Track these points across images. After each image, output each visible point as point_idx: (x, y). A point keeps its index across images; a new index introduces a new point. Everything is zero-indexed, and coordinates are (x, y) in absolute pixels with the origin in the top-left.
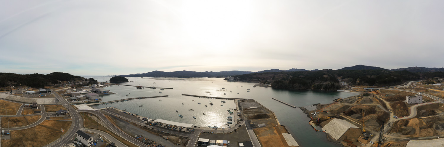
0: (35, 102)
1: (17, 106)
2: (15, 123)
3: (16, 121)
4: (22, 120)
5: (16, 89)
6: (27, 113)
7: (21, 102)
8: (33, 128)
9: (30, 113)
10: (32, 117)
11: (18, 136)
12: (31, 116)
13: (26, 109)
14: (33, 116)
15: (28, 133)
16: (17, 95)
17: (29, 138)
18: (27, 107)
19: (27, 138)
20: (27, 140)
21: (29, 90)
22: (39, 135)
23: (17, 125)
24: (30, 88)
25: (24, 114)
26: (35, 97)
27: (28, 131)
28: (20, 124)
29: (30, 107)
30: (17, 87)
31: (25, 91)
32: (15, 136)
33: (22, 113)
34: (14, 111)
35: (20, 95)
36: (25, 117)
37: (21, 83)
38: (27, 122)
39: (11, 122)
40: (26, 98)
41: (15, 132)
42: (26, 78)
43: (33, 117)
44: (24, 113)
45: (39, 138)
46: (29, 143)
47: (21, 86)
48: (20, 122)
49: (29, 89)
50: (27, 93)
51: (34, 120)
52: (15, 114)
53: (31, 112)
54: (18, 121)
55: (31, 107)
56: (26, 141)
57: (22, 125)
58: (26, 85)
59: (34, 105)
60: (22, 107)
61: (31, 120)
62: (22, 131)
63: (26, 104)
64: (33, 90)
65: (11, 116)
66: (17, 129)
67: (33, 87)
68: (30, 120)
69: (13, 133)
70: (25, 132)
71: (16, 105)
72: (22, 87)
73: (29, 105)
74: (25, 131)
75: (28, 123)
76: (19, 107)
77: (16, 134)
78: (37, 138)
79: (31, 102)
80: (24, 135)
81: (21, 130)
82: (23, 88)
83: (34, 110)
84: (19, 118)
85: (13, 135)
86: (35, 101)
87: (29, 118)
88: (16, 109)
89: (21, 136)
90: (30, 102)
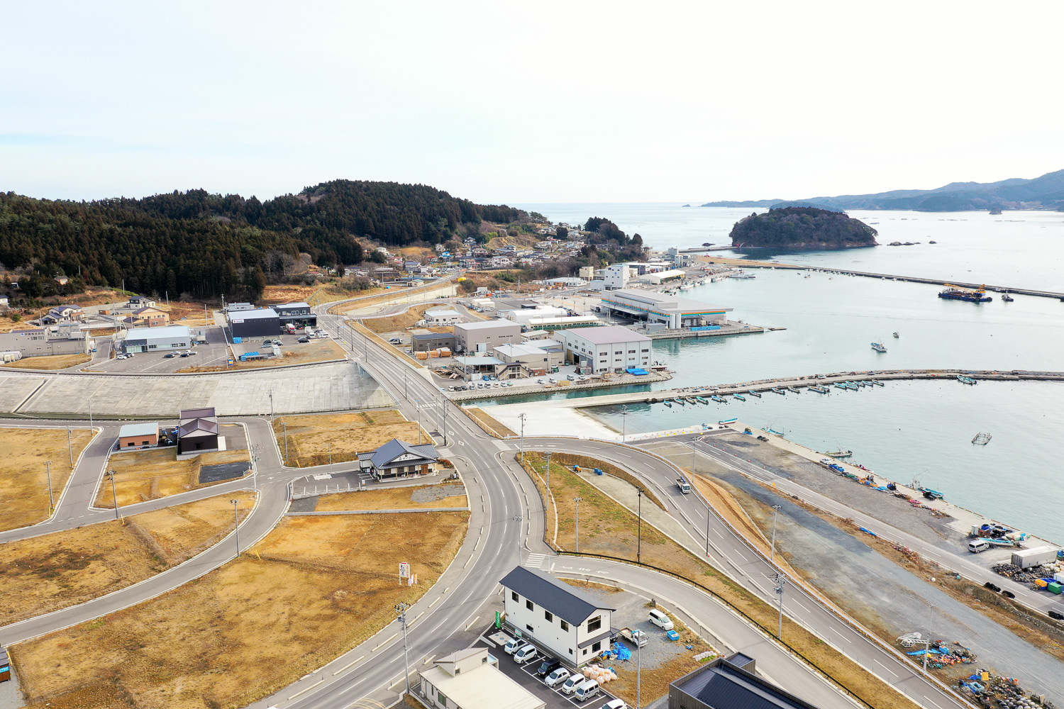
0: (198, 406)
1: (48, 453)
2: (51, 577)
3: (54, 561)
4: (111, 544)
5: (25, 323)
6: (148, 492)
7: (83, 418)
8: (197, 588)
9: (163, 485)
10: (183, 514)
11: (84, 665)
12: (181, 509)
13: (131, 461)
14: (188, 505)
15: (160, 626)
16: (43, 369)
17: (179, 656)
18: (137, 448)
19: (161, 663)
20: (161, 671)
21: (147, 323)
22: (252, 623)
23: (67, 593)
24: (153, 308)
25: (119, 499)
26: (197, 371)
27: (160, 614)
28: (96, 575)
29: (162, 443)
30: (40, 305)
31: (111, 330)
32: (61, 670)
33: (106, 501)
34: (24, 495)
35: (67, 369)
36: (127, 523)
37: (70, 271)
38: (154, 556)
39: (12, 581)
40: (121, 383)
41: (55, 642)
42: (105, 226)
43: (196, 512)
44: (122, 492)
45: (246, 641)
46: (178, 690)
47: (67, 291)
48: (93, 565)
49: (144, 315)
50: (125, 344)
51: (200, 534)
52: (44, 508)
53: (178, 479)
54: (77, 560)
55: (175, 443)
56: (155, 679)
57: (116, 583)
58: (113, 284)
59: (191, 427)
60: (100, 449)
61: (181, 532)
62: (116, 623)
63: (128, 430)
64: (175, 316)
65: (13, 536)
66: (75, 614)
67: (174, 297)
68: (171, 535)
69: (38, 662)
70: (139, 627)
71: (43, 449)
72: (84, 301)
73: (153, 428)
74: (137, 619)
75: (157, 561)
76: (69, 458)
77: (63, 653)
78: (236, 646)
79: (167, 409)
80: (134, 646)
81: (108, 620)
82: (90, 310)
83: (195, 462)
84: (77, 541)
85: (45, 670)
86: (195, 394)
87: (163, 525)
88: (42, 478)
89: (114, 658)
90: (159, 412)
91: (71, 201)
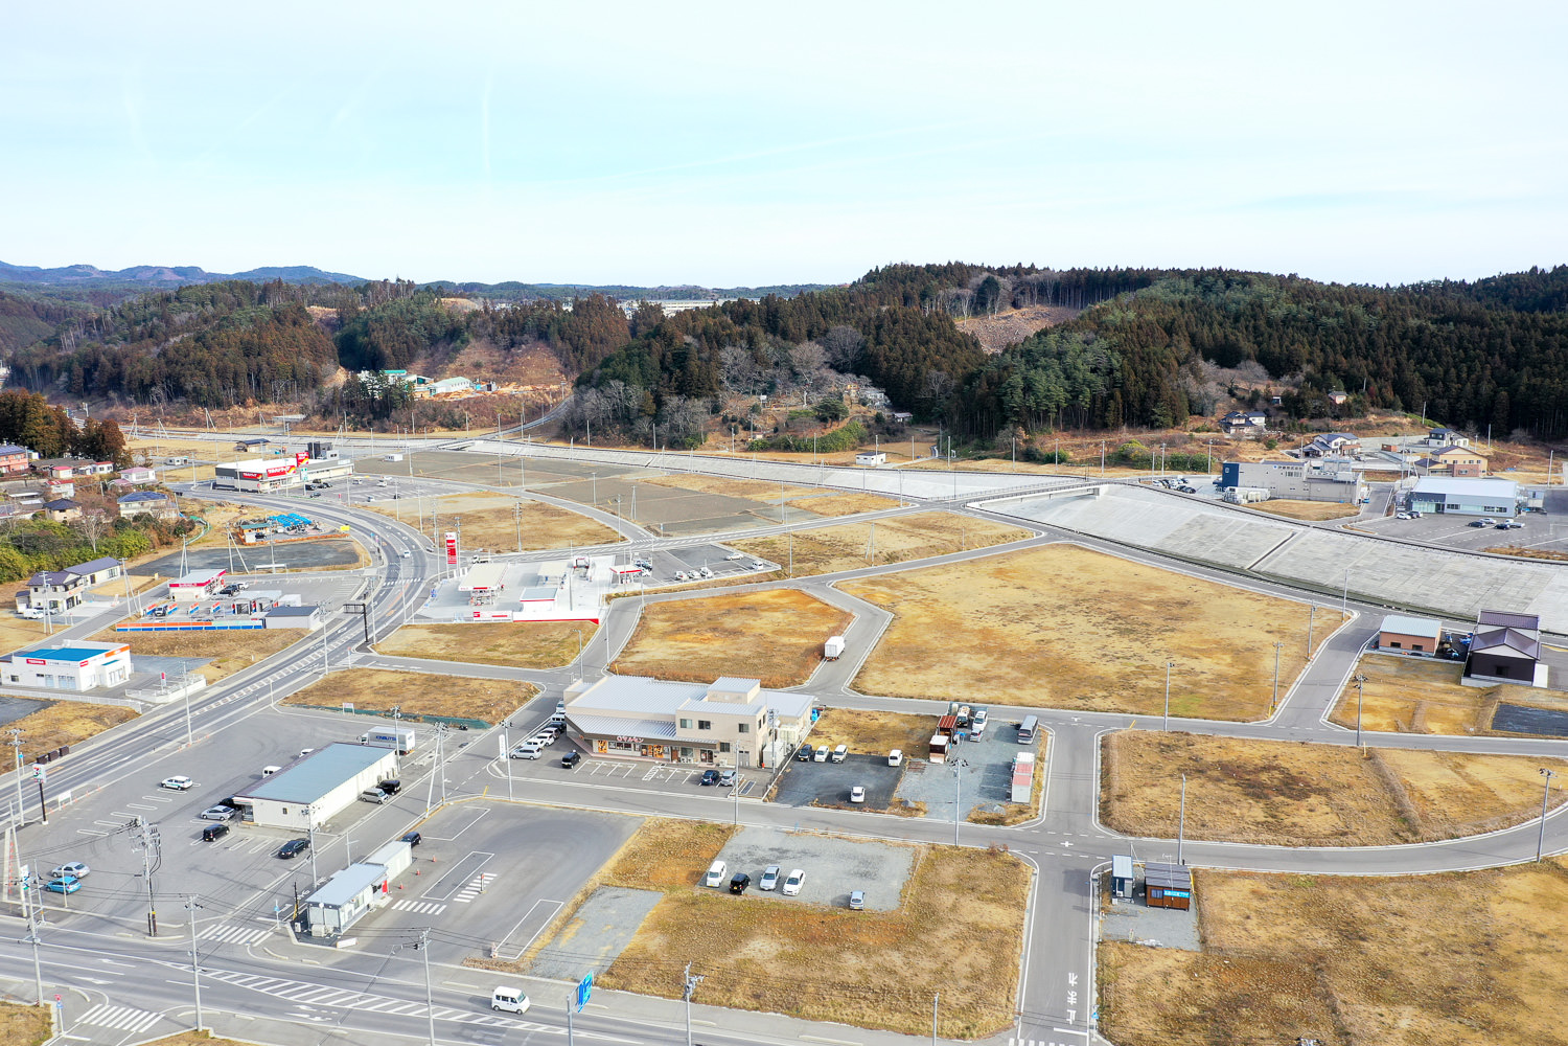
0: (1511, 608)
1: (1281, 632)
2: (1258, 797)
3: (1264, 777)
4: (1343, 779)
5: (1282, 453)
6: (1409, 720)
7: (1334, 593)
8: (1460, 886)
9: (1433, 717)
10: (1457, 768)
11: (1279, 930)
12: (1456, 760)
13: (1391, 669)
14: (1468, 756)
15: (1393, 921)
16: (1294, 518)
17: (1415, 975)
18: (1404, 653)
19: (1385, 973)
20: (1382, 985)
21: (1450, 470)
22: (1543, 975)
23: (1273, 826)
24: (1464, 448)
25: (1366, 719)
26: (1519, 554)
27: (1396, 903)
28: (1316, 816)
29: (1442, 653)
30: (1304, 430)
31: (1395, 474)
32: (1252, 924)
33: (1345, 716)
34: (1245, 680)
35: (1325, 521)
36: (1370, 757)
37: (1351, 385)
38: (1400, 815)
39: (1210, 786)
40: (1396, 552)
41: (1248, 884)
42: (1413, 322)
43: (1480, 771)
44: (1370, 710)
45: (1527, 1000)
46: (1404, 1024)
47: (1344, 412)
48: (1313, 800)
49: (1449, 457)
50: (1412, 497)
51: (1478, 805)
52: (1264, 704)
53: (1458, 714)
54: (1294, 787)
55: (1463, 658)
56: (1373, 994)
57: (1341, 835)
58: (1408, 408)
59: (1494, 638)
60: (1350, 643)
61: (1448, 793)
62: (1331, 891)
63: (1394, 623)
64: (1497, 463)
65: (1215, 729)
66: (1277, 859)
67: (1502, 435)
68: (1433, 794)
69: (1226, 899)
70: (1362, 910)
71: (1275, 625)
72: (1364, 430)
73: (1433, 629)
74: (1362, 897)
75: (1405, 826)
76: (1307, 644)
77: (1255, 903)
78: (1508, 999)
79: (1459, 605)
80: (1351, 933)
81: (1322, 882)
82: (1370, 443)
83: (1490, 694)
84: (1299, 760)
85: (1231, 917)
86: (1510, 590)
87: (1424, 775)
88: (1268, 663)
89: (1320, 939)
90: (1446, 607)
91: (1370, 285)
